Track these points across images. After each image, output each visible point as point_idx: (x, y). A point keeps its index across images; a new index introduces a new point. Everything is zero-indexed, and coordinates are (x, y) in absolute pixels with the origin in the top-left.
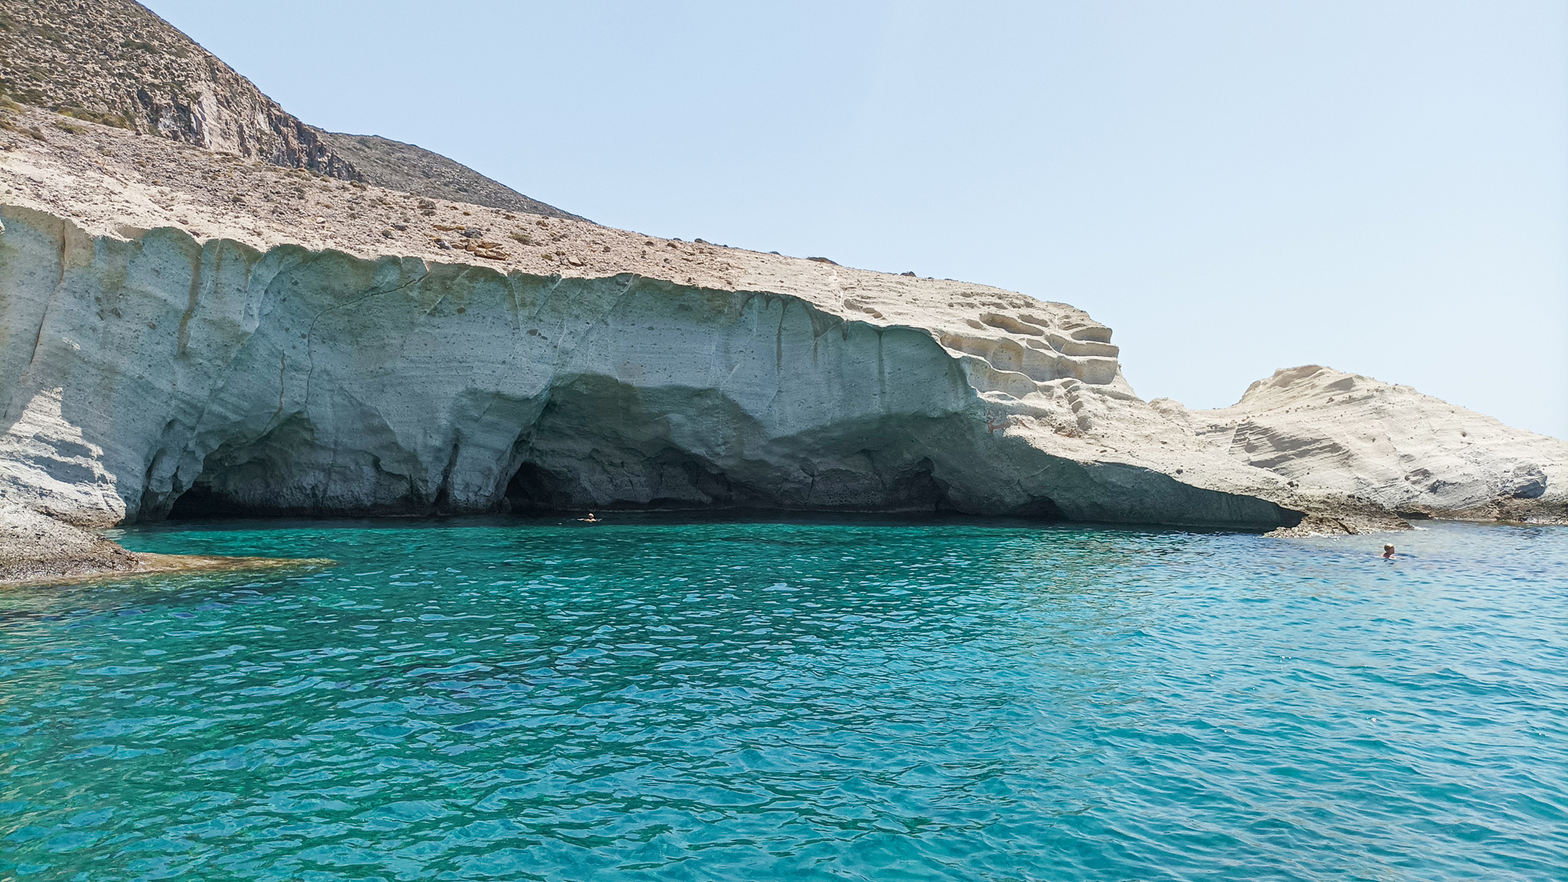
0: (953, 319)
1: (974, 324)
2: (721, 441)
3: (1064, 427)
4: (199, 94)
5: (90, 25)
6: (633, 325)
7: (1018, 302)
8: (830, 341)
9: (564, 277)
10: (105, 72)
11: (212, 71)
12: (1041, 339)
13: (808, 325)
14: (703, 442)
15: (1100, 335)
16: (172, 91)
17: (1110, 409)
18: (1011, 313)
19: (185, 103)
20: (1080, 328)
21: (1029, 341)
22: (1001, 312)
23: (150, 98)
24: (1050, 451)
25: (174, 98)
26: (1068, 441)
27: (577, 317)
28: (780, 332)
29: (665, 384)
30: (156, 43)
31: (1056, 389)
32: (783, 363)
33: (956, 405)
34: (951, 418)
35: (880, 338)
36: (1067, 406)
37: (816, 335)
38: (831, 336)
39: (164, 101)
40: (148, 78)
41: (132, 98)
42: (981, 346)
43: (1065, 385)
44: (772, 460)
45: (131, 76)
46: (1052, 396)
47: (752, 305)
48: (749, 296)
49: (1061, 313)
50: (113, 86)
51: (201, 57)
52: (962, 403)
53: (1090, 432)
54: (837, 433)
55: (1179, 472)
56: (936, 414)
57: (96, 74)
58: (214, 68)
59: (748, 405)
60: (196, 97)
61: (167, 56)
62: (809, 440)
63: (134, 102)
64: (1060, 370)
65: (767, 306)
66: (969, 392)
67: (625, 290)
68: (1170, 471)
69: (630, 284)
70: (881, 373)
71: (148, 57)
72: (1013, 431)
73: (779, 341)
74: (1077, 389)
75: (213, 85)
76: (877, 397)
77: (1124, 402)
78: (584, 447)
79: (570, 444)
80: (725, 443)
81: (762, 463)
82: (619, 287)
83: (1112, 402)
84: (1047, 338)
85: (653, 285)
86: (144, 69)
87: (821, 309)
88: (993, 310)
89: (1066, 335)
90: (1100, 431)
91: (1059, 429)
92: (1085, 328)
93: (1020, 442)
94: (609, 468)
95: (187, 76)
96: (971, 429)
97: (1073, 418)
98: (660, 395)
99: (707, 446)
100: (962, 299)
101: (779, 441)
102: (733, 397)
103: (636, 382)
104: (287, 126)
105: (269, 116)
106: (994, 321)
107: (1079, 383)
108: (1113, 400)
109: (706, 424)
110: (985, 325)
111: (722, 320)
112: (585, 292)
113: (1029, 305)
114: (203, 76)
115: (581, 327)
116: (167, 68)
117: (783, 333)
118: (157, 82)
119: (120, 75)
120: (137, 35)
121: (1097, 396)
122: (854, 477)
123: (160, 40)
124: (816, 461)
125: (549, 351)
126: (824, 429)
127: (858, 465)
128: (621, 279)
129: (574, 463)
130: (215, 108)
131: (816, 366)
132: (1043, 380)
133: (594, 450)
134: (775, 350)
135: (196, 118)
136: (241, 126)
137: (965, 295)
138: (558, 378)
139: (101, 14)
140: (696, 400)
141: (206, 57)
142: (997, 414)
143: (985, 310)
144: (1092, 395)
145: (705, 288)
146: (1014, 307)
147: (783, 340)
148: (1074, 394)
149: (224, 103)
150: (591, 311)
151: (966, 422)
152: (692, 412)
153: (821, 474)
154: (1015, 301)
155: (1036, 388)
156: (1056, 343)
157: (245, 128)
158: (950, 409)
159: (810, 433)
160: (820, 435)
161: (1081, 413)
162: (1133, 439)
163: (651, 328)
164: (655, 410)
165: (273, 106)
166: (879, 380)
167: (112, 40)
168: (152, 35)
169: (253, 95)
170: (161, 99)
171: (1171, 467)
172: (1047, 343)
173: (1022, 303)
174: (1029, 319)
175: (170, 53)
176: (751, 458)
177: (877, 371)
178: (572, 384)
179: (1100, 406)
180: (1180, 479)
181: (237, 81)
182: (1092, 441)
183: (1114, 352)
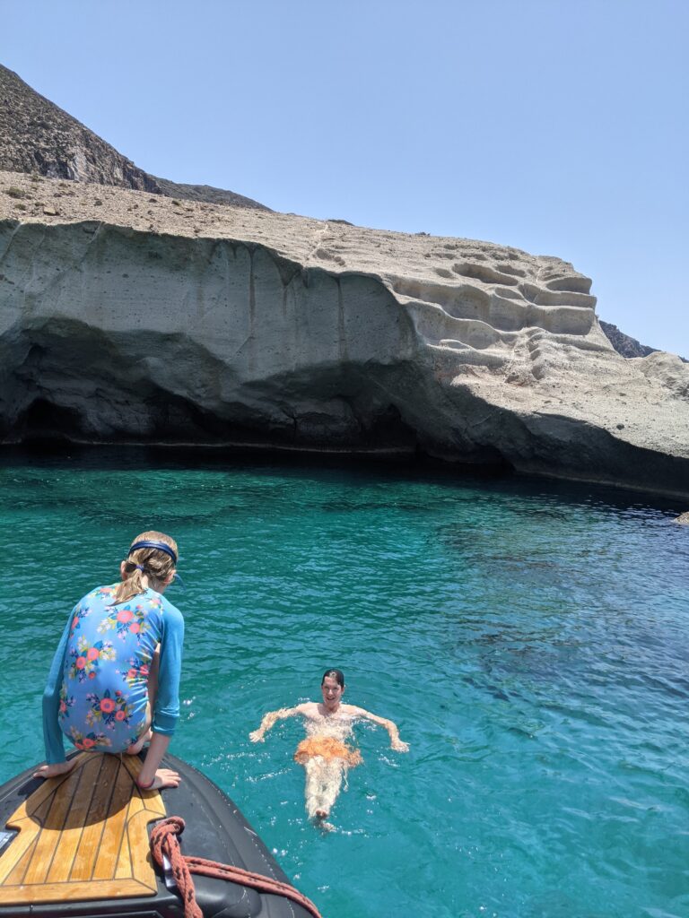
0: (423, 268)
1: (443, 273)
2: (199, 384)
3: (518, 377)
4: (73, 154)
5: (10, 113)
6: (109, 272)
7: (502, 254)
8: (295, 289)
9: (22, 223)
10: (14, 141)
11: (87, 141)
12: (514, 289)
13: (277, 274)
14: (181, 383)
15: (581, 285)
16: (57, 153)
17: (572, 359)
18: (490, 264)
19: (64, 160)
20: (558, 279)
21: (498, 290)
22: (479, 263)
23: (42, 158)
24: (492, 401)
25: (58, 157)
26: (520, 390)
27: (47, 263)
28: (252, 282)
29: (133, 328)
30: (51, 123)
31: (519, 339)
32: (256, 310)
33: (407, 353)
34: (402, 366)
35: (339, 285)
36: (526, 354)
37: (286, 284)
38: (296, 284)
39: (51, 160)
40: (43, 145)
41: (31, 158)
42: (440, 294)
43: (530, 334)
44: (248, 402)
45: (31, 144)
46: (514, 345)
47: (220, 252)
48: (214, 245)
49: (545, 265)
50: (19, 150)
51: (79, 132)
52: (410, 352)
53: (543, 381)
54: (306, 379)
55: (620, 427)
56: (386, 361)
57: (9, 143)
58: (87, 138)
59: (217, 350)
60: (71, 157)
61: (56, 131)
62: (280, 385)
63: (32, 161)
64: (528, 319)
65: (235, 254)
66: (416, 340)
67: (94, 238)
68: (610, 426)
69: (97, 232)
70: (341, 321)
71: (44, 131)
72: (461, 380)
73: (252, 289)
74: (539, 338)
75: (85, 149)
76: (337, 344)
77: (591, 353)
78: (90, 386)
79: (74, 384)
80: (203, 386)
81: (238, 405)
82: (87, 235)
83: (576, 352)
84: (522, 289)
85: (116, 232)
86: (40, 140)
87: (284, 256)
88: (472, 261)
89: (542, 285)
90: (553, 380)
91: (512, 379)
92: (562, 278)
93: (465, 390)
94: (118, 406)
95: (67, 143)
96: (421, 377)
97: (528, 367)
98: (132, 339)
99: (187, 387)
100: (444, 251)
101: (253, 385)
102: (199, 341)
103: (107, 325)
104: (138, 176)
105: (124, 169)
106: (469, 271)
107: (543, 332)
108: (578, 350)
109: (182, 368)
110: (454, 274)
111: (192, 268)
112: (51, 239)
113: (513, 257)
114: (78, 143)
115: (50, 272)
116: (55, 138)
117: (255, 281)
118: (47, 147)
119: (24, 144)
120: (39, 118)
121: (560, 345)
122: (332, 419)
123: (54, 120)
124: (292, 404)
125: (15, 295)
126: (290, 374)
127: (335, 408)
128: (87, 228)
129: (81, 401)
130: (85, 164)
131: (285, 313)
132: (509, 329)
133: (97, 389)
134: (249, 299)
135: (71, 170)
136: (102, 176)
137: (448, 247)
138: (29, 322)
139: (17, 105)
140: (169, 344)
141: (83, 131)
142: (446, 361)
143: (462, 261)
144: (555, 344)
145: (165, 235)
146: (497, 259)
147: (256, 288)
148: (535, 343)
149: (92, 160)
150: (61, 258)
151: (415, 370)
152: (169, 356)
153: (300, 416)
154: (498, 253)
155: (499, 337)
156: (529, 292)
157: (105, 177)
158: (398, 356)
159: (278, 377)
160: (289, 380)
161: (538, 362)
162: (587, 389)
163: (125, 276)
164: (132, 354)
165: (128, 163)
166: (339, 328)
167: (22, 122)
168: (49, 118)
169: (113, 156)
170: (49, 158)
171: (612, 423)
172: (521, 294)
173: (506, 255)
174: (508, 270)
175: (58, 129)
176: (227, 400)
177: (337, 318)
178: (45, 326)
179: (562, 354)
180: (618, 435)
181: (103, 146)
182: (542, 391)
183: (592, 302)
